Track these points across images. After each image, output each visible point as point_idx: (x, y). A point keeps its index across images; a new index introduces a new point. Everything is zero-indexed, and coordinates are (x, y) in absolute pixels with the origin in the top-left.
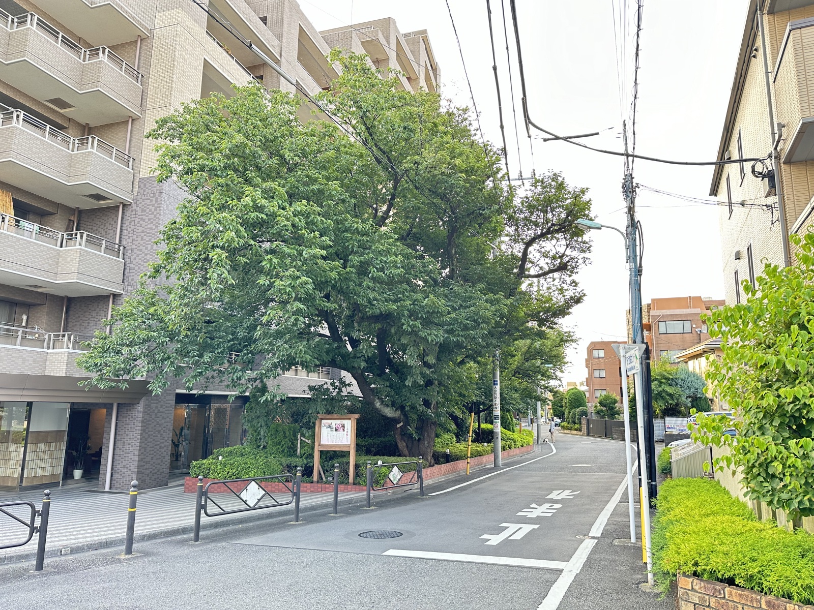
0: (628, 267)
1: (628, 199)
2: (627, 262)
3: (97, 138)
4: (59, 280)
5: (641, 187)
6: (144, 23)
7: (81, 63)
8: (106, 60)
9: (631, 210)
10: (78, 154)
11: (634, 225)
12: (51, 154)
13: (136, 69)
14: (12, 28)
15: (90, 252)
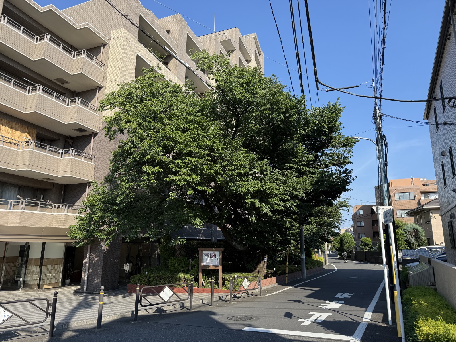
0: (379, 162)
2: (378, 159)
3: (80, 98)
4: (60, 175)
6: (105, 37)
7: (72, 59)
8: (85, 56)
9: (379, 129)
10: (71, 107)
11: (381, 137)
12: (57, 107)
13: (101, 61)
14: (37, 42)
15: (77, 160)
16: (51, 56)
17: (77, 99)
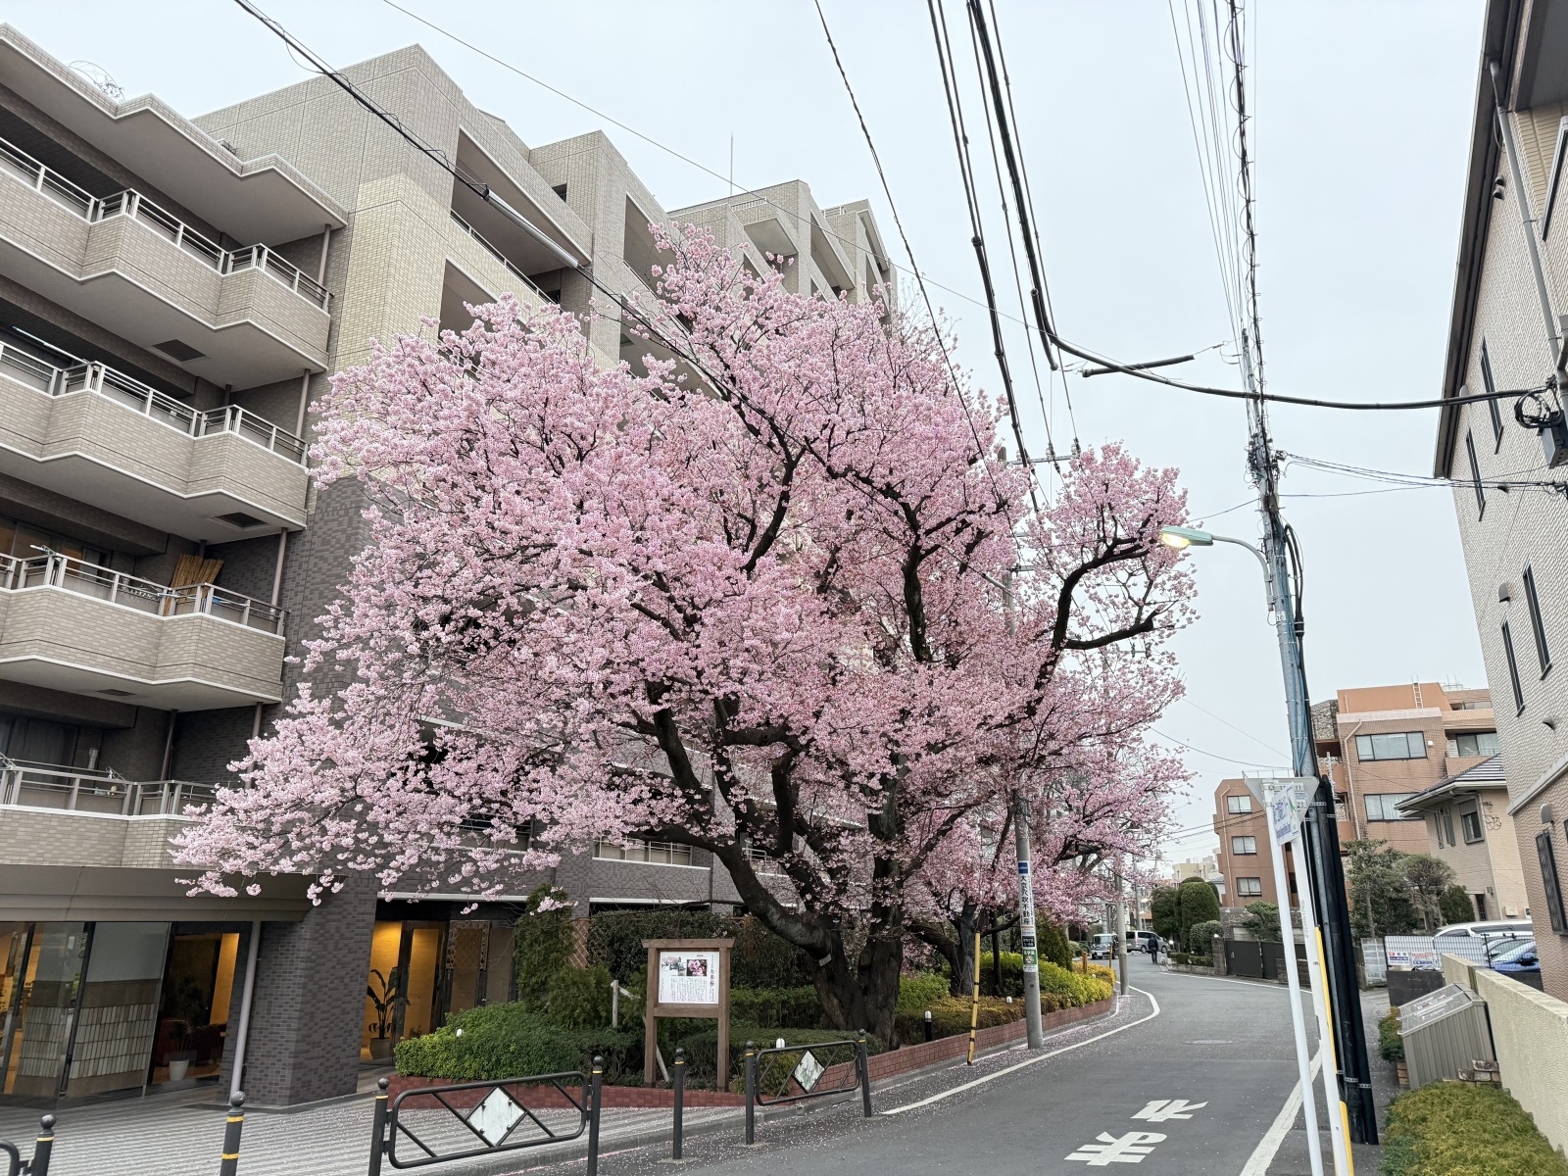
0: (1273, 621)
1: (1263, 480)
2: (1271, 610)
3: (241, 410)
4: (157, 679)
5: (1289, 459)
6: (337, 203)
7: (218, 276)
8: (263, 268)
9: (1270, 504)
10: (205, 440)
11: (1279, 535)
12: (154, 441)
13: (320, 283)
14: (94, 218)
15: (221, 624)
16: (142, 267)
17: (229, 413)
